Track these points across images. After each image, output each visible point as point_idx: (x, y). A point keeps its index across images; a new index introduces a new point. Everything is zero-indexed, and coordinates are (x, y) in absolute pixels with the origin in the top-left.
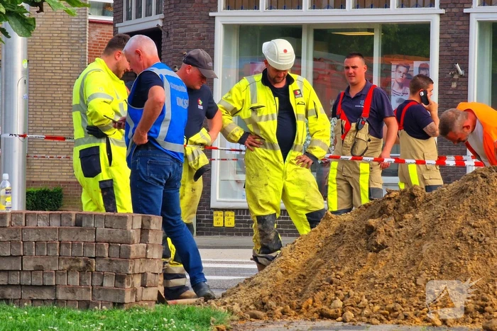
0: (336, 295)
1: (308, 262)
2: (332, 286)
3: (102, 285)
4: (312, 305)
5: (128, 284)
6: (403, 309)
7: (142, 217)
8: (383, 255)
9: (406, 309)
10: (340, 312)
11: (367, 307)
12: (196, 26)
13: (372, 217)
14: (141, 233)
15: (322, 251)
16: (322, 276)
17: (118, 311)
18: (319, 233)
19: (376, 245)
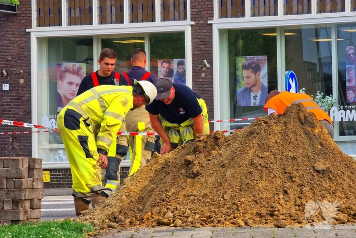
0: (168, 209)
1: (144, 188)
2: (164, 203)
3: (3, 208)
4: (151, 216)
5: (22, 207)
6: (216, 216)
7: (29, 159)
8: (198, 180)
9: (218, 216)
10: (172, 220)
11: (190, 216)
12: (17, 39)
13: (188, 154)
14: (29, 171)
15: (154, 179)
16: (156, 196)
17: (16, 226)
18: (150, 167)
19: (193, 173)
